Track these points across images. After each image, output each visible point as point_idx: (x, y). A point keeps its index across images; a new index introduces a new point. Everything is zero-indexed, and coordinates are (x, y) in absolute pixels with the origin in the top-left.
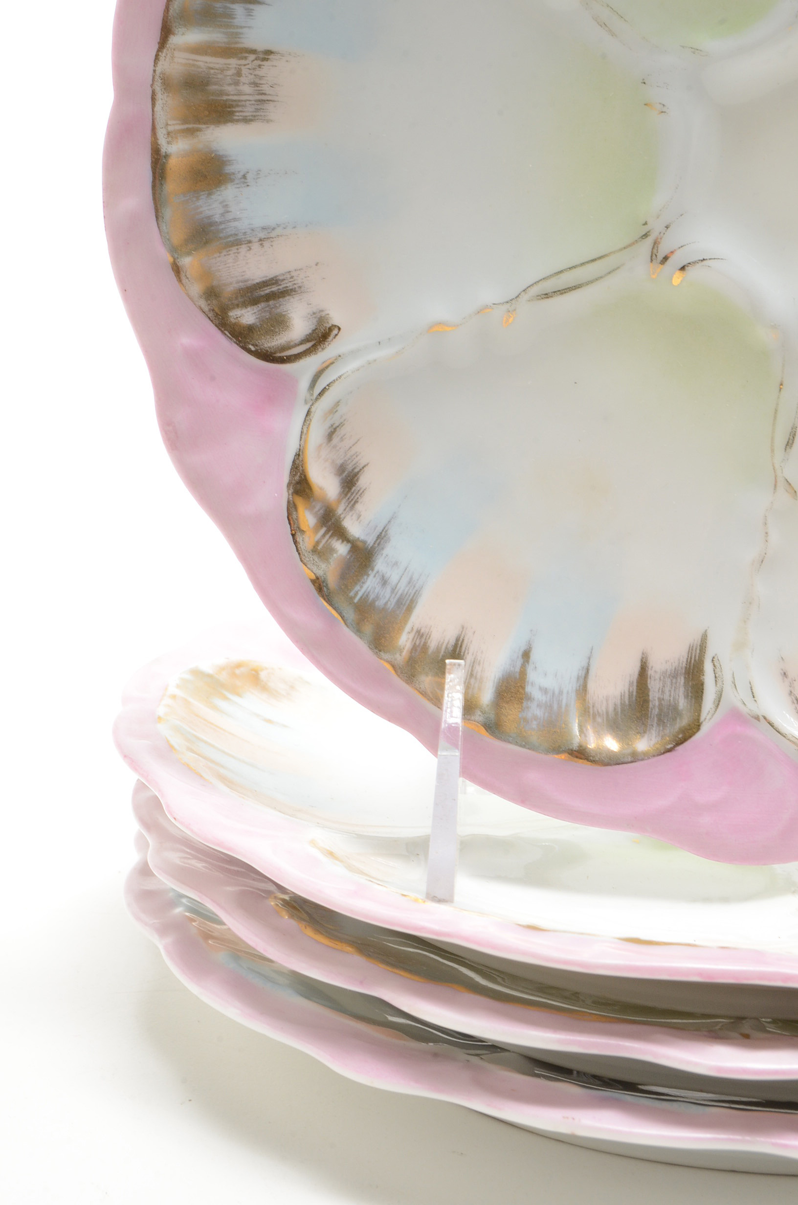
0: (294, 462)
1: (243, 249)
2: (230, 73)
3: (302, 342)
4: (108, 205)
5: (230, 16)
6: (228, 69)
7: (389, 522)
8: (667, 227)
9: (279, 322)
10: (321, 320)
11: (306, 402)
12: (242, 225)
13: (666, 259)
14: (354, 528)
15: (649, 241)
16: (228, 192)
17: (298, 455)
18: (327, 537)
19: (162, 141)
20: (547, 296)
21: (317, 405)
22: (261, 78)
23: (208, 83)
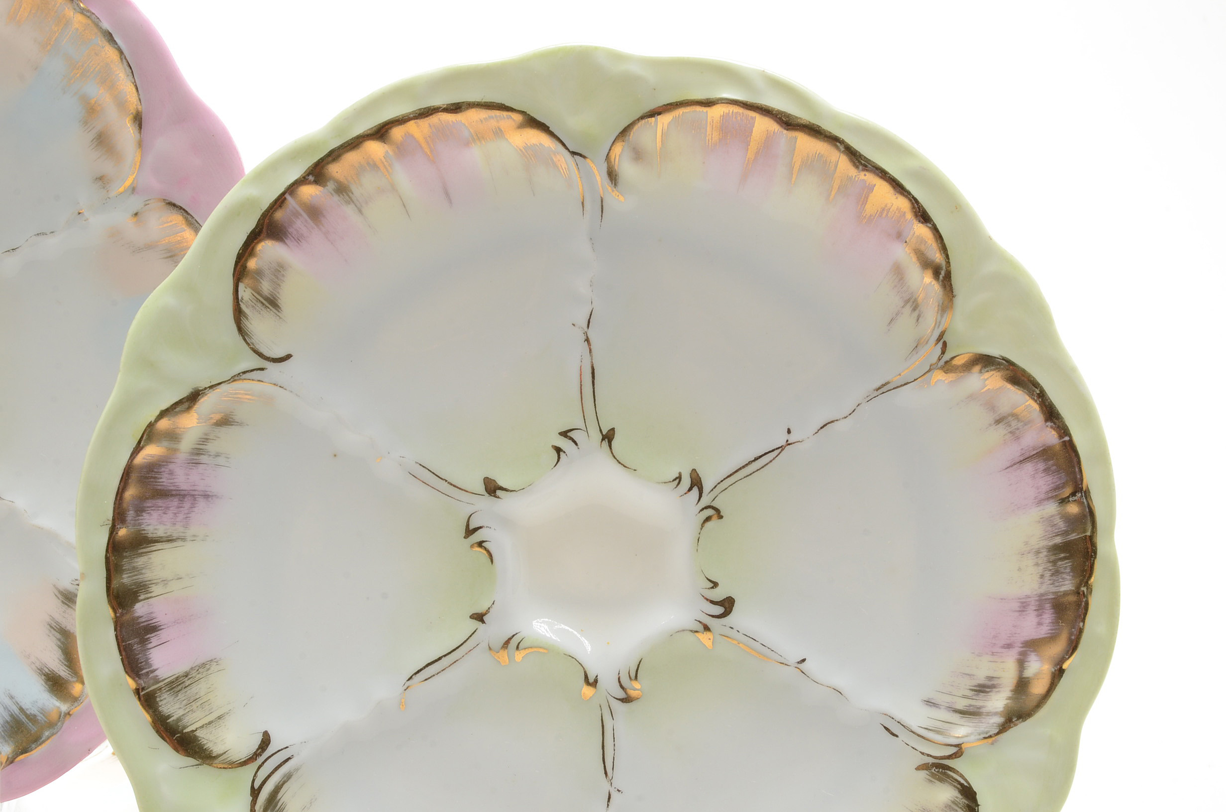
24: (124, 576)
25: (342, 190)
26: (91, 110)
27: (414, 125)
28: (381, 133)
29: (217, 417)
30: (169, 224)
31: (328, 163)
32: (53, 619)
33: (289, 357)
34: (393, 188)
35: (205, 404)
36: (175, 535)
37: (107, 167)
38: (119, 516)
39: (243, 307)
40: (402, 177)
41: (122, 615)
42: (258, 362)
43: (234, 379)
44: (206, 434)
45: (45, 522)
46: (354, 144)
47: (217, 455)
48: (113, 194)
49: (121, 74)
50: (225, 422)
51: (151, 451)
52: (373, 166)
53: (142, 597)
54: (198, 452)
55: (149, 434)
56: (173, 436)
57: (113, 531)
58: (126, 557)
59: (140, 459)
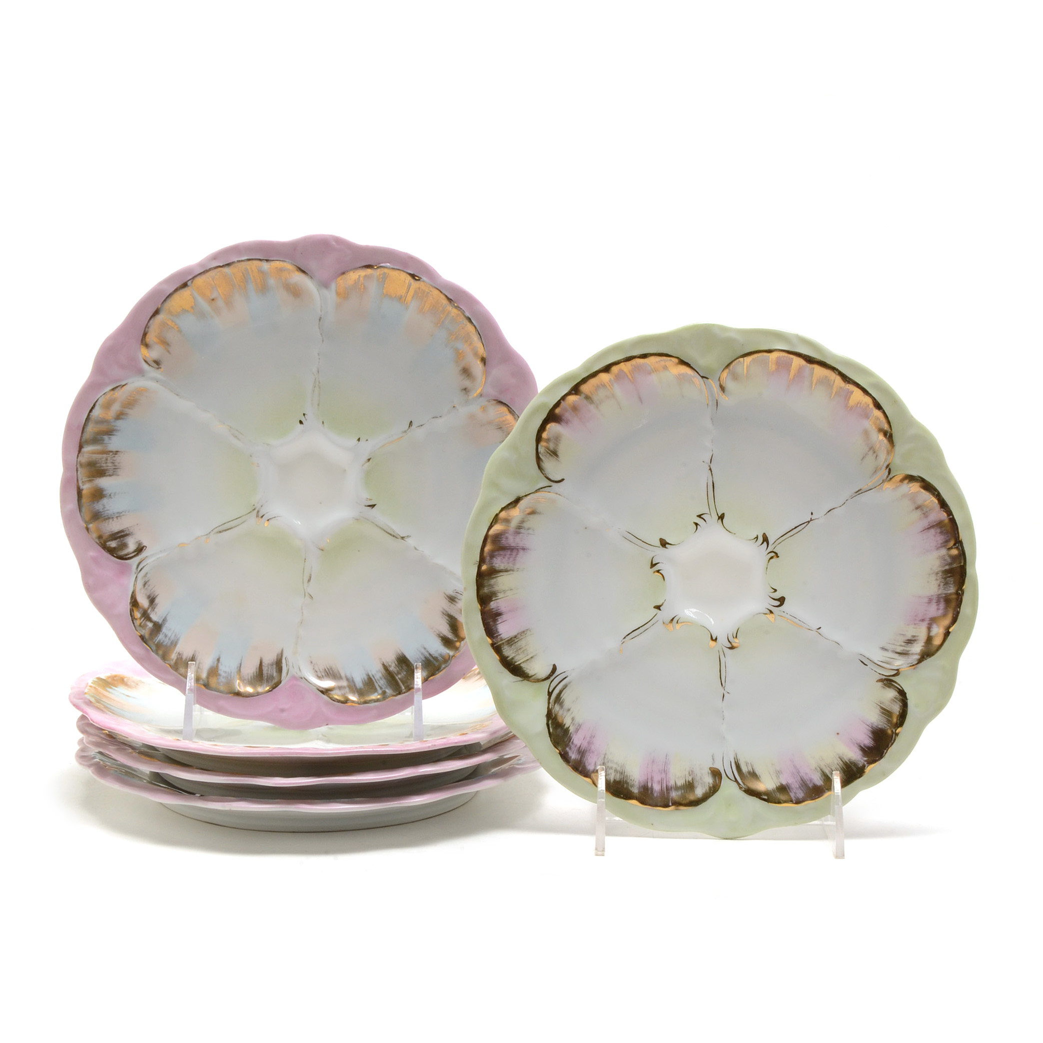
0: (132, 595)
1: (111, 520)
2: (103, 460)
3: (133, 552)
4: (62, 507)
5: (103, 440)
6: (103, 458)
7: (167, 615)
8: (262, 506)
9: (124, 546)
10: (140, 544)
11: (135, 573)
12: (110, 512)
13: (262, 517)
14: (154, 617)
15: (256, 511)
16: (105, 501)
17: (133, 592)
18: (145, 621)
19: (81, 485)
20: (220, 532)
21: (139, 574)
22: (115, 460)
23: (96, 464)
24: (485, 589)
25: (587, 398)
26: (459, 355)
27: (624, 365)
28: (607, 369)
29: (529, 510)
30: (498, 412)
31: (582, 384)
32: (444, 609)
33: (563, 480)
34: (613, 396)
35: (522, 503)
36: (509, 569)
37: (467, 383)
38: (482, 560)
39: (541, 456)
40: (617, 390)
41: (484, 608)
42: (547, 483)
43: (537, 491)
44: (523, 519)
45: (440, 561)
46: (594, 375)
47: (528, 529)
48: (470, 397)
49: (475, 338)
50: (533, 513)
51: (497, 528)
52: (604, 386)
53: (494, 599)
54: (519, 527)
55: (496, 520)
56: (507, 521)
57: (479, 567)
58: (486, 580)
59: (491, 532)
